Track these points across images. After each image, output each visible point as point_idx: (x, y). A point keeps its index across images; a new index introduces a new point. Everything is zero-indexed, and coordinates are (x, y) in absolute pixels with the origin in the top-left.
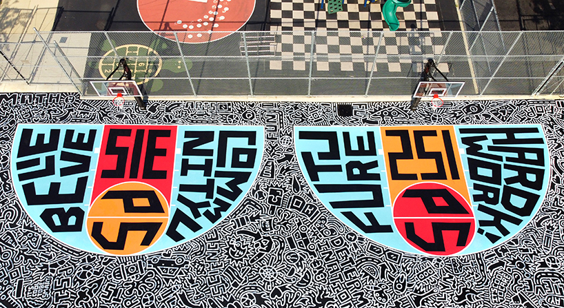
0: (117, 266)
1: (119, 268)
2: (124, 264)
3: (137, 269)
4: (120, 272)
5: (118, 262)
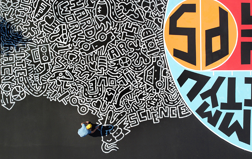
0: (154, 31)
1: (152, 33)
2: (156, 37)
3: (151, 49)
4: (149, 34)
5: (158, 31)
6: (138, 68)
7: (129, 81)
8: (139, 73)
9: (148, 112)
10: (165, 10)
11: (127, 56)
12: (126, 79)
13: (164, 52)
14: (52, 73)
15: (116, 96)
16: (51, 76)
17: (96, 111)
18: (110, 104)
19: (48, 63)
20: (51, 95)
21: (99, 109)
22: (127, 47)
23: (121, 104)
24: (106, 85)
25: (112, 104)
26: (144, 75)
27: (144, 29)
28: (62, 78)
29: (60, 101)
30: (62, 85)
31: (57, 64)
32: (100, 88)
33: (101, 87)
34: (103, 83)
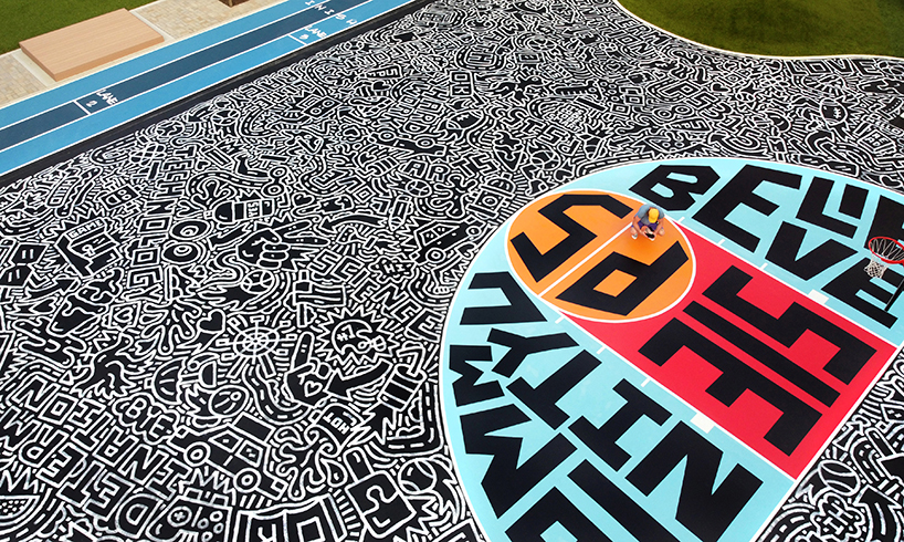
0: (517, 191)
1: (510, 191)
2: (511, 198)
3: (483, 205)
4: (503, 188)
5: (524, 195)
7: (392, 213)
8: (421, 216)
9: (364, 273)
10: (566, 181)
11: (432, 186)
12: (391, 206)
13: (500, 224)
14: (300, 128)
15: (344, 212)
16: (293, 130)
17: (289, 206)
18: (321, 214)
19: (312, 117)
21: (296, 207)
22: (447, 176)
23: (337, 229)
24: (351, 189)
25: (323, 216)
26: (426, 225)
27: (502, 178)
28: (304, 140)
30: (291, 147)
31: (320, 125)
32: (336, 187)
33: (340, 187)
34: (349, 185)
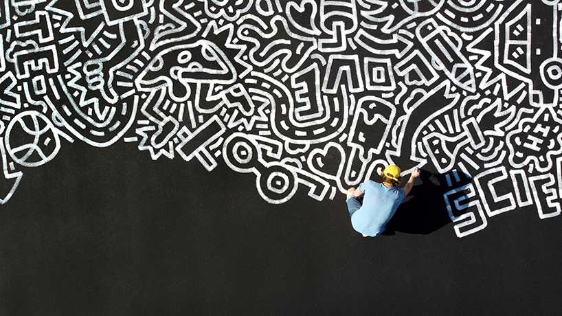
6: (470, 15)
7: (442, 67)
8: (476, 35)
9: (518, 177)
12: (429, 58)
14: (153, 54)
15: (395, 126)
16: (150, 67)
17: (327, 185)
18: (375, 157)
19: (135, 18)
20: (153, 138)
21: (337, 179)
23: (418, 155)
24: (356, 85)
25: (382, 156)
26: (497, 42)
28: (189, 69)
29: (188, 159)
30: (192, 98)
31: (167, 20)
32: (336, 100)
33: (339, 94)
34: (344, 80)
